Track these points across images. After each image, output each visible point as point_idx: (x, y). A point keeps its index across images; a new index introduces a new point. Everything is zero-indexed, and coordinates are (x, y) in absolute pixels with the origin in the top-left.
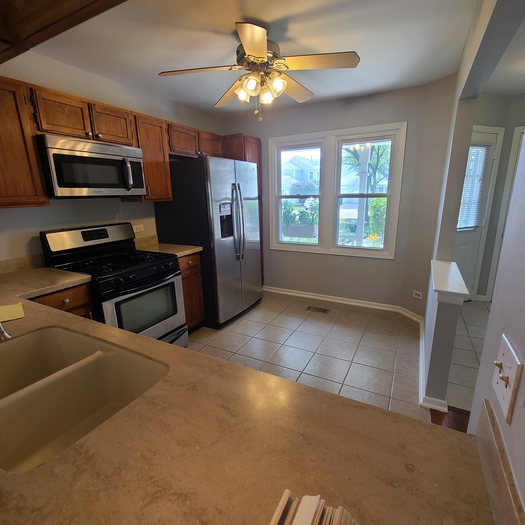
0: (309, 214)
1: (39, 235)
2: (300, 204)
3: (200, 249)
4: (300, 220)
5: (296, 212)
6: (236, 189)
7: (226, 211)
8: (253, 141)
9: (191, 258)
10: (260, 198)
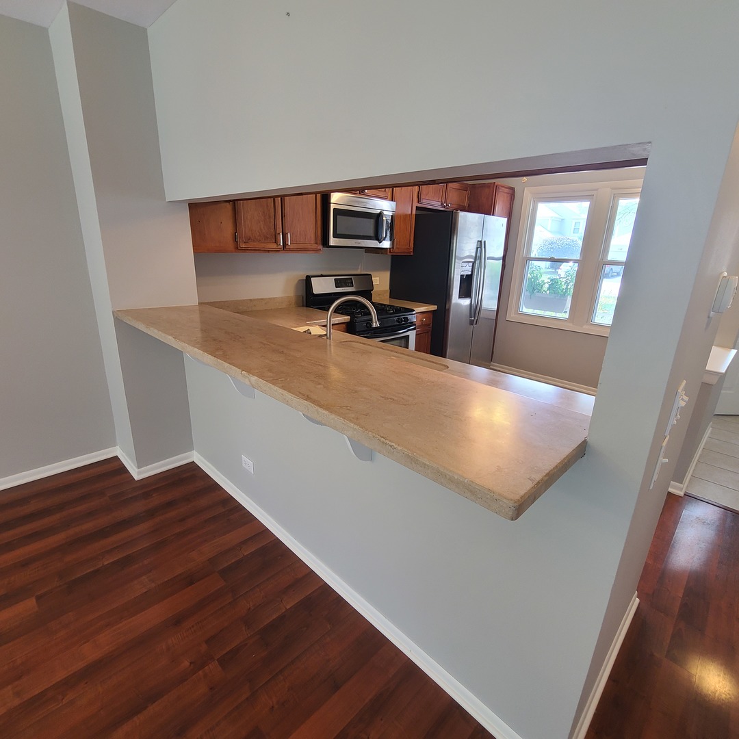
0: (563, 283)
1: (305, 278)
2: (551, 270)
3: (434, 308)
4: (549, 289)
5: (545, 278)
6: (481, 247)
7: (467, 270)
8: (507, 190)
9: (425, 315)
10: (504, 258)
